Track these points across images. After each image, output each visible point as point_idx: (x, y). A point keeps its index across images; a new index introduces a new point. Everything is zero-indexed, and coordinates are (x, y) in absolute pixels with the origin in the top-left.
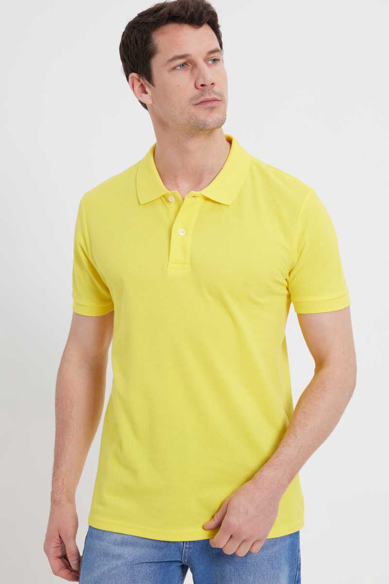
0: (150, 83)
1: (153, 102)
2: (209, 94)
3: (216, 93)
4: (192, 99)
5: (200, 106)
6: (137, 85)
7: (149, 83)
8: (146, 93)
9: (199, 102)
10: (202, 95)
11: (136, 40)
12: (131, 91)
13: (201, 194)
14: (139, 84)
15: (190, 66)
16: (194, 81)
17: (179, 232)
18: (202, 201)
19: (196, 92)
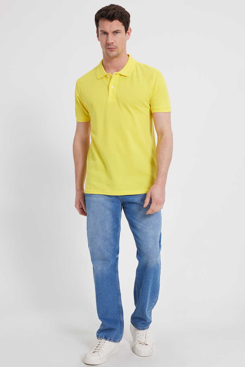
2: (111, 46)
3: (114, 46)
13: (119, 74)
17: (111, 87)
18: (119, 76)
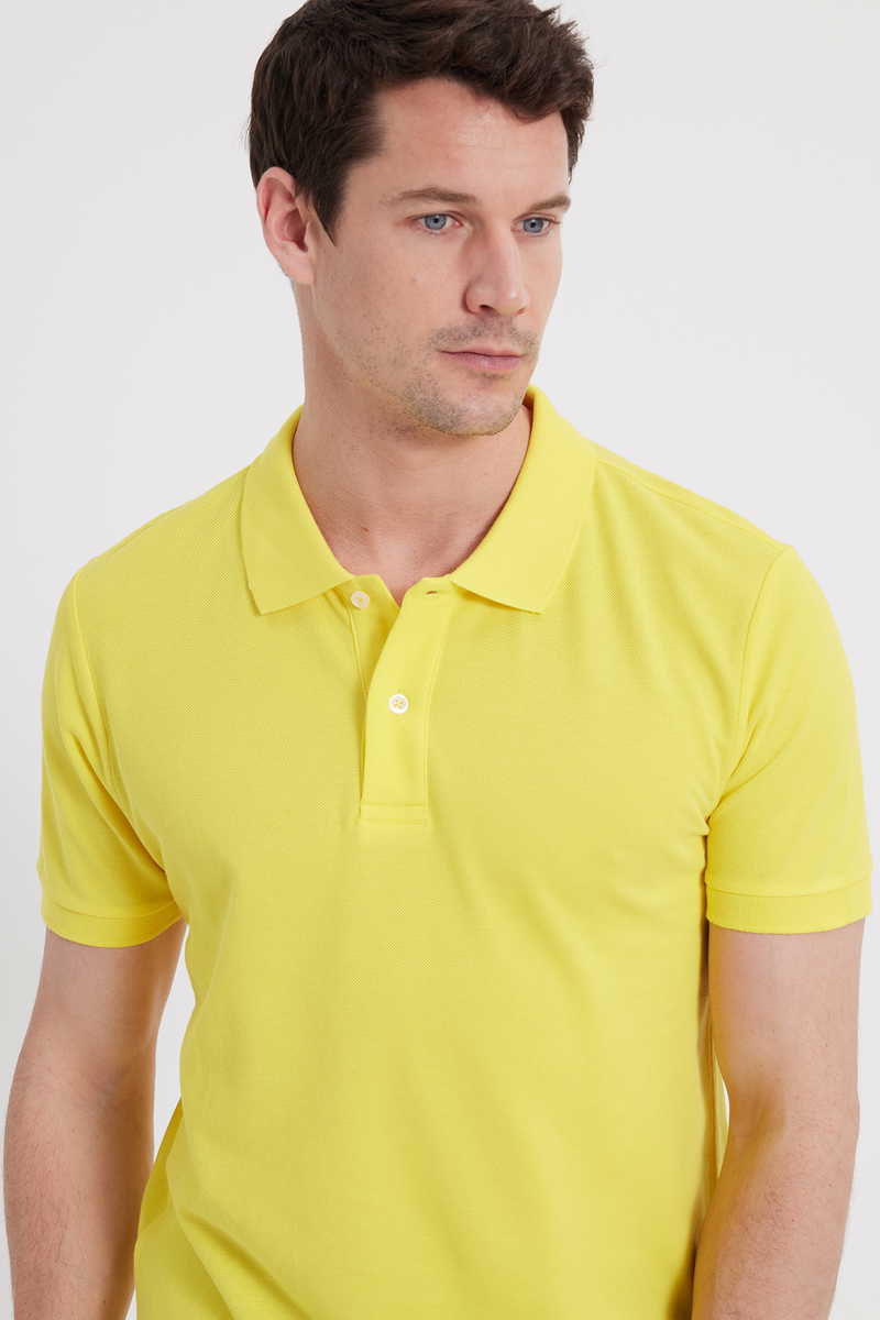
0: (326, 228)
1: (315, 281)
2: (499, 336)
4: (441, 334)
5: (461, 362)
6: (280, 208)
7: (320, 224)
8: (301, 245)
9: (459, 349)
10: (476, 333)
11: (324, 90)
12: (258, 220)
13: (453, 583)
14: (288, 208)
15: (467, 228)
16: (464, 284)
18: (453, 602)
19: (458, 317)
